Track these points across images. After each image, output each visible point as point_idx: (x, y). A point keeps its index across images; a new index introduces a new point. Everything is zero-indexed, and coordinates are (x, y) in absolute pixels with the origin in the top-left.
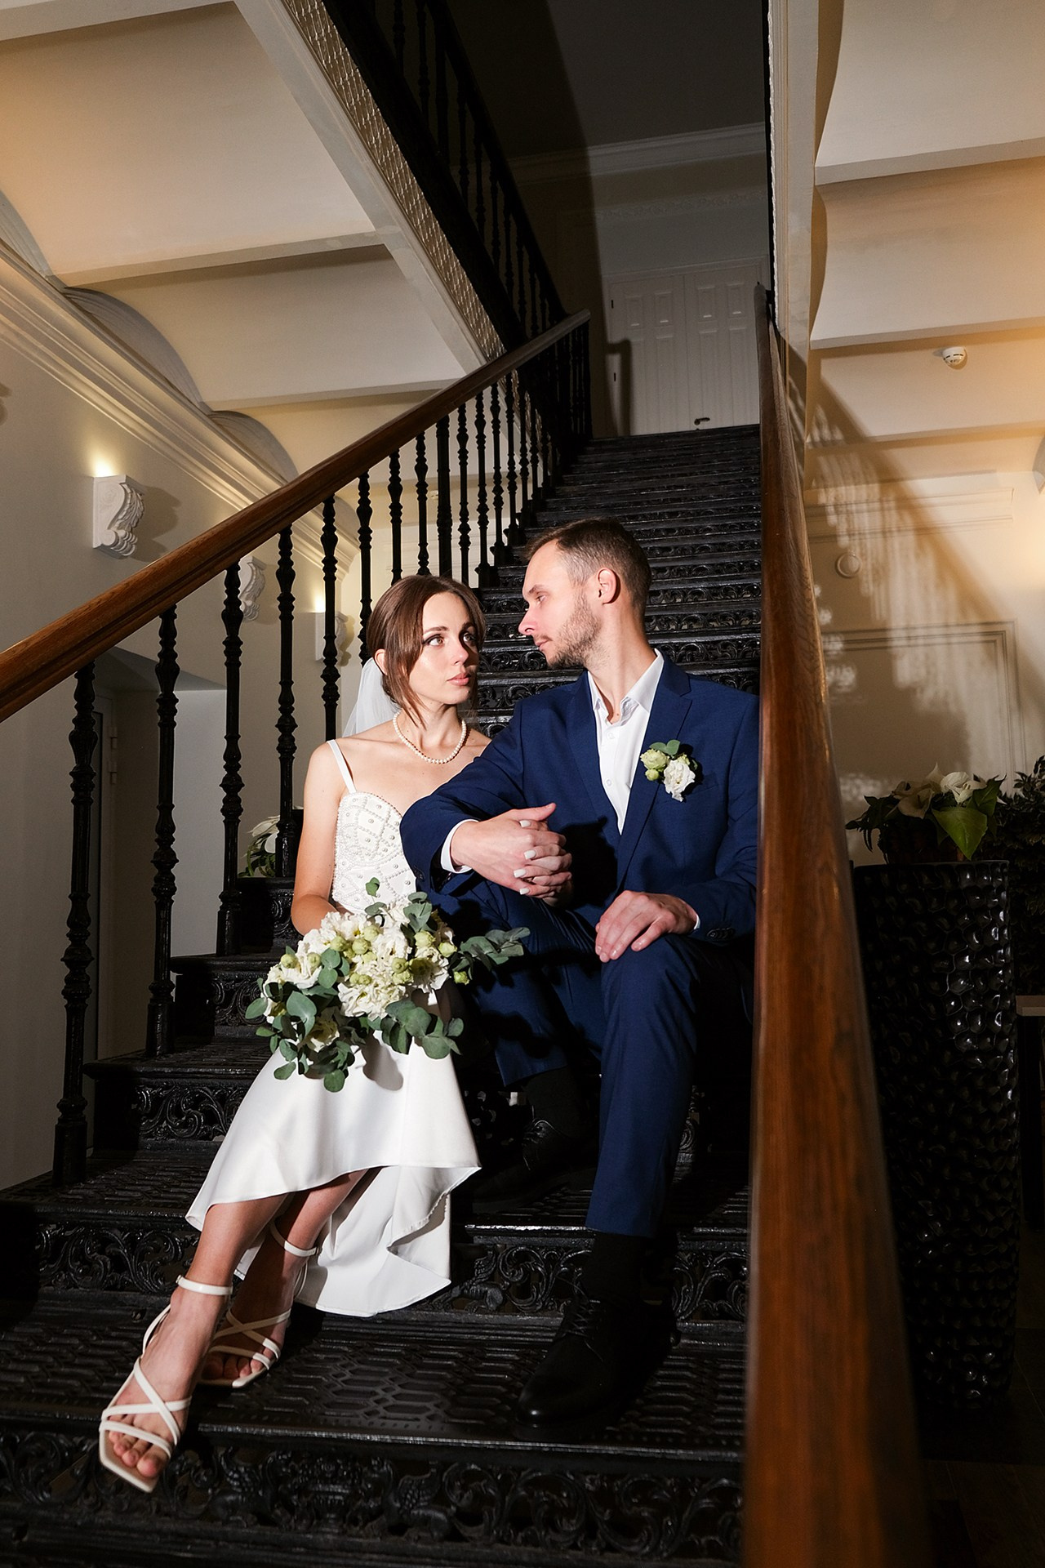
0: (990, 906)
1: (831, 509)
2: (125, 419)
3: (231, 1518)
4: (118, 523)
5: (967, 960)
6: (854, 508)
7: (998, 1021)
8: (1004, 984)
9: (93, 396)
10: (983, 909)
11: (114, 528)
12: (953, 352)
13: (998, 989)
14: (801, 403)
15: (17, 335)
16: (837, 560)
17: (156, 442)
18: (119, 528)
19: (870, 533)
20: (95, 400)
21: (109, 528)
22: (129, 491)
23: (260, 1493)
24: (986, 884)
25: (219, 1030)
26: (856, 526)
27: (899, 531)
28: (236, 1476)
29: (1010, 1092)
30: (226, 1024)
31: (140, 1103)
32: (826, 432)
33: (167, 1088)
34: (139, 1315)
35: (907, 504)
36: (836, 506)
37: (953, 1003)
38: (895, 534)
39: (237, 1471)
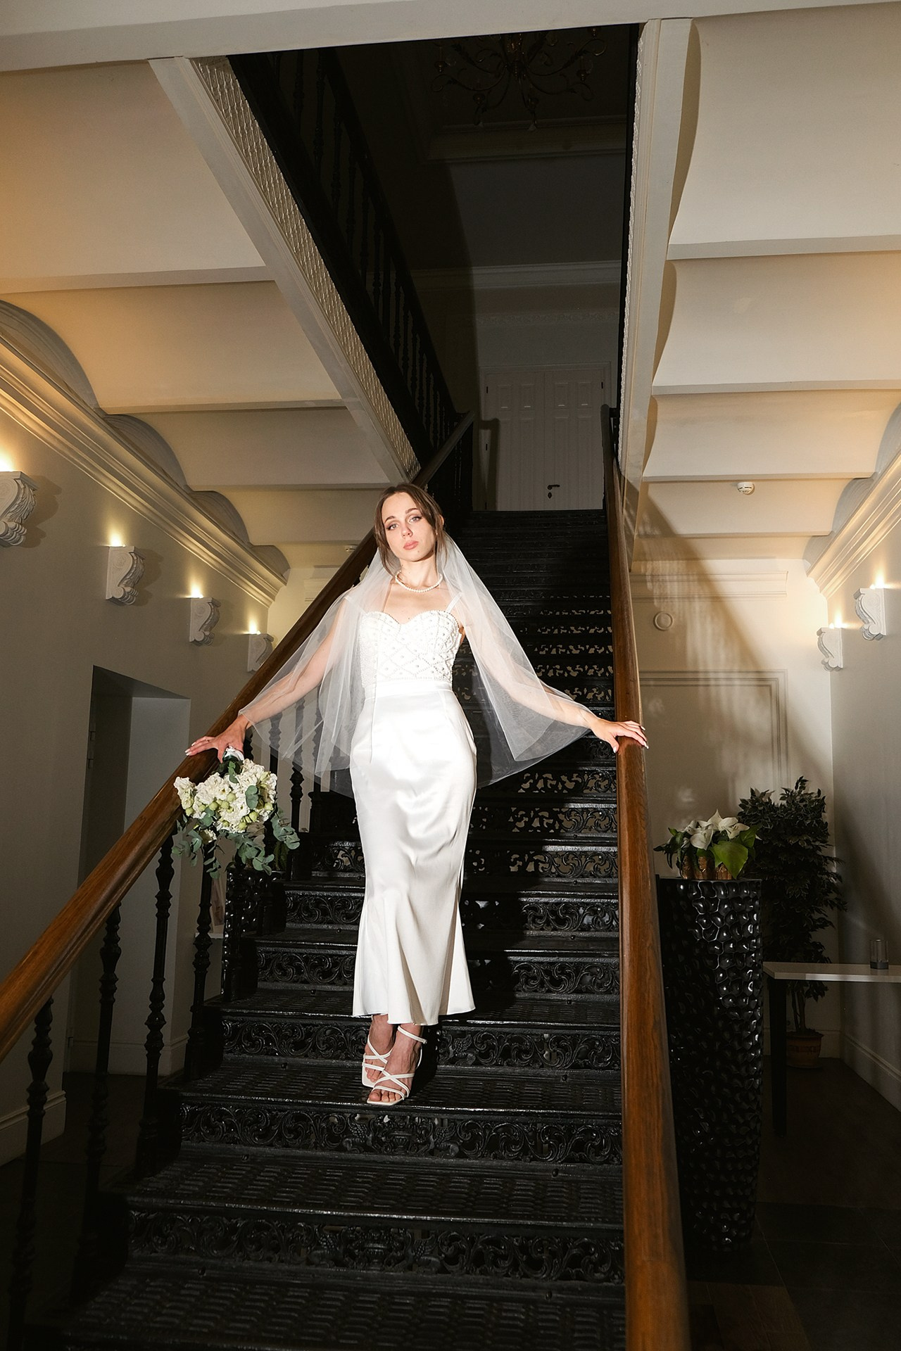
0: (748, 910)
1: (649, 578)
2: (131, 500)
3: (321, 1263)
4: (126, 581)
5: (731, 946)
6: (667, 578)
7: (750, 987)
8: (755, 963)
9: (113, 487)
10: (743, 912)
11: (122, 586)
12: (744, 485)
13: (751, 966)
14: (632, 513)
15: (70, 449)
16: (655, 617)
17: (150, 515)
18: (126, 586)
19: (679, 598)
20: (114, 489)
21: (118, 586)
22: (135, 558)
23: (338, 1249)
24: (746, 895)
25: (260, 985)
26: (669, 592)
27: (699, 598)
28: (324, 1239)
29: (757, 1036)
30: (265, 980)
31: (225, 1031)
32: (648, 529)
33: (242, 1022)
34: (246, 1158)
35: (704, 578)
36: (652, 575)
37: (721, 975)
38: (696, 600)
39: (326, 1237)
